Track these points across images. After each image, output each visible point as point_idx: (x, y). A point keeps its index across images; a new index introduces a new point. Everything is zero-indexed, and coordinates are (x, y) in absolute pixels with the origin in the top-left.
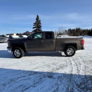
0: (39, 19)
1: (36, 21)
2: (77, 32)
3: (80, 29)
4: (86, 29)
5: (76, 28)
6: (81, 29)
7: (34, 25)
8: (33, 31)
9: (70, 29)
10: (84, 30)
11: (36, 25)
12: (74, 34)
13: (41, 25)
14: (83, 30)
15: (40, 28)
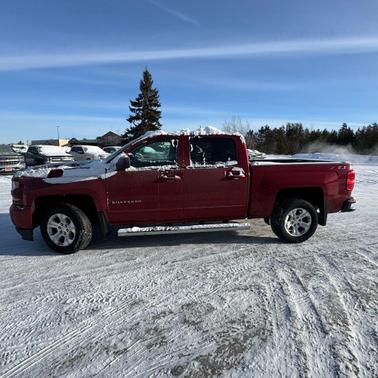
0: (153, 88)
1: (140, 92)
2: (292, 139)
3: (301, 128)
4: (322, 130)
5: (289, 125)
6: (304, 129)
7: (132, 110)
8: (129, 132)
9: (267, 128)
10: (313, 132)
11: (139, 110)
12: (278, 145)
13: (159, 109)
14: (310, 131)
15: (156, 120)
